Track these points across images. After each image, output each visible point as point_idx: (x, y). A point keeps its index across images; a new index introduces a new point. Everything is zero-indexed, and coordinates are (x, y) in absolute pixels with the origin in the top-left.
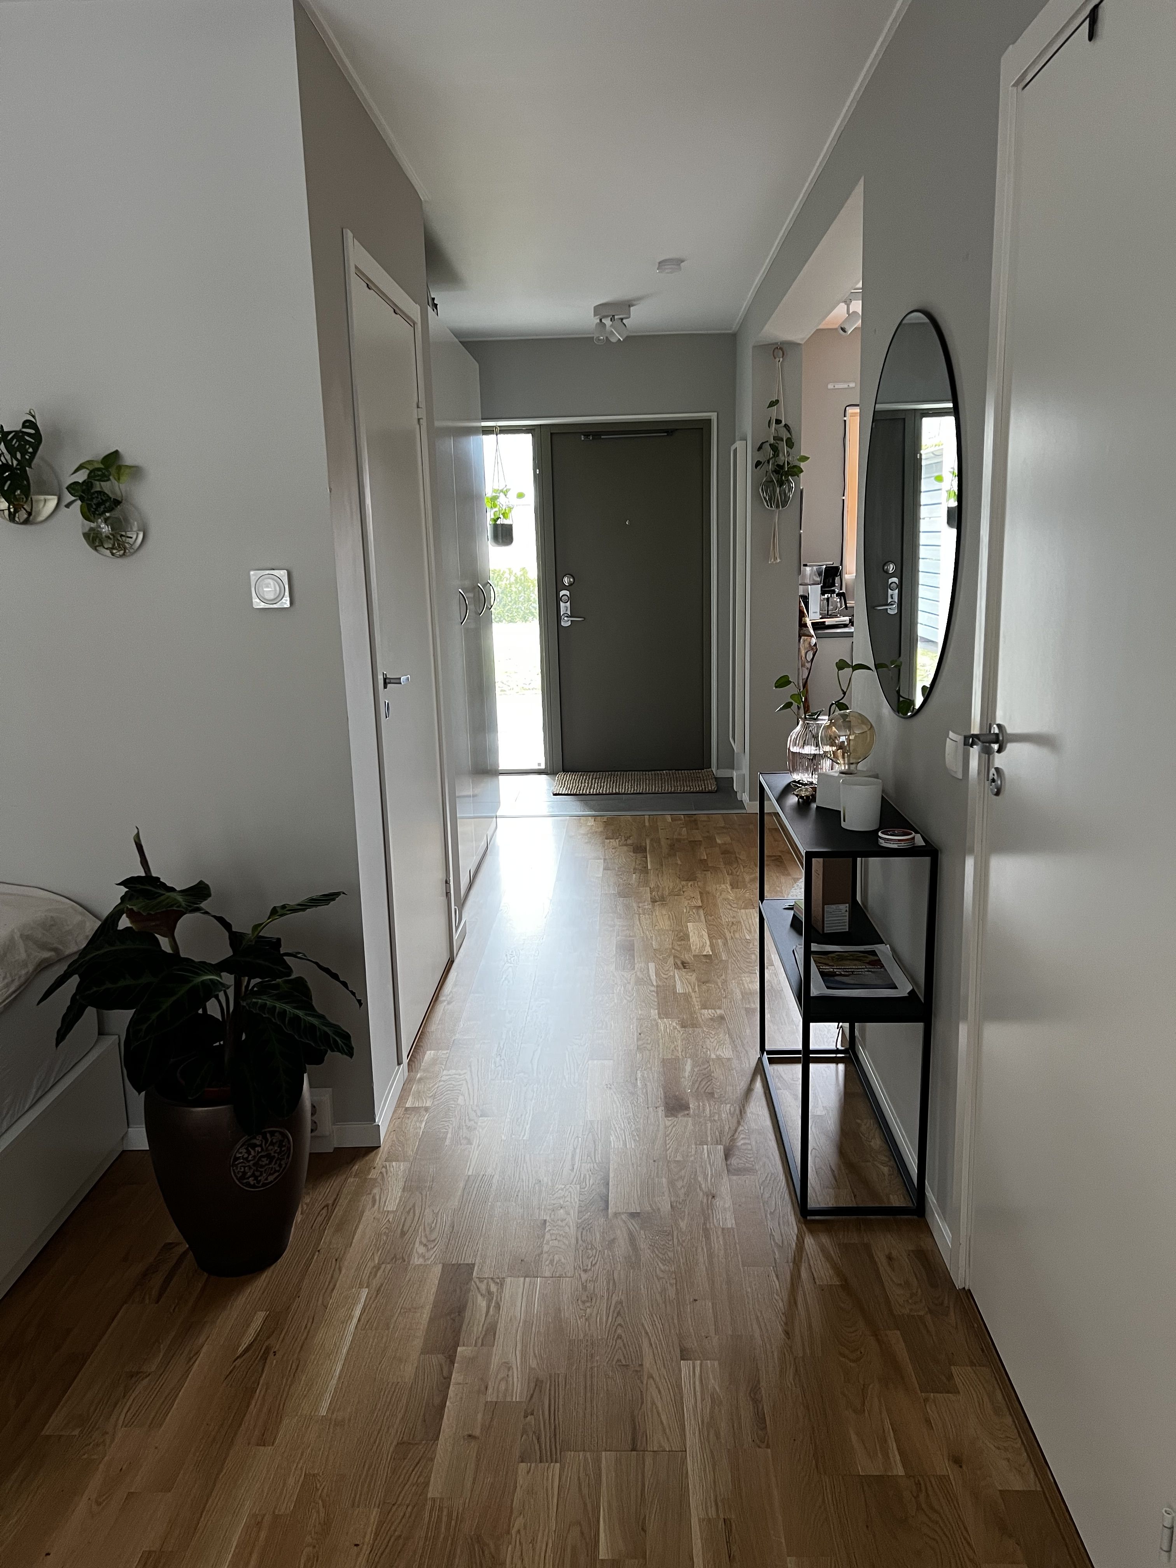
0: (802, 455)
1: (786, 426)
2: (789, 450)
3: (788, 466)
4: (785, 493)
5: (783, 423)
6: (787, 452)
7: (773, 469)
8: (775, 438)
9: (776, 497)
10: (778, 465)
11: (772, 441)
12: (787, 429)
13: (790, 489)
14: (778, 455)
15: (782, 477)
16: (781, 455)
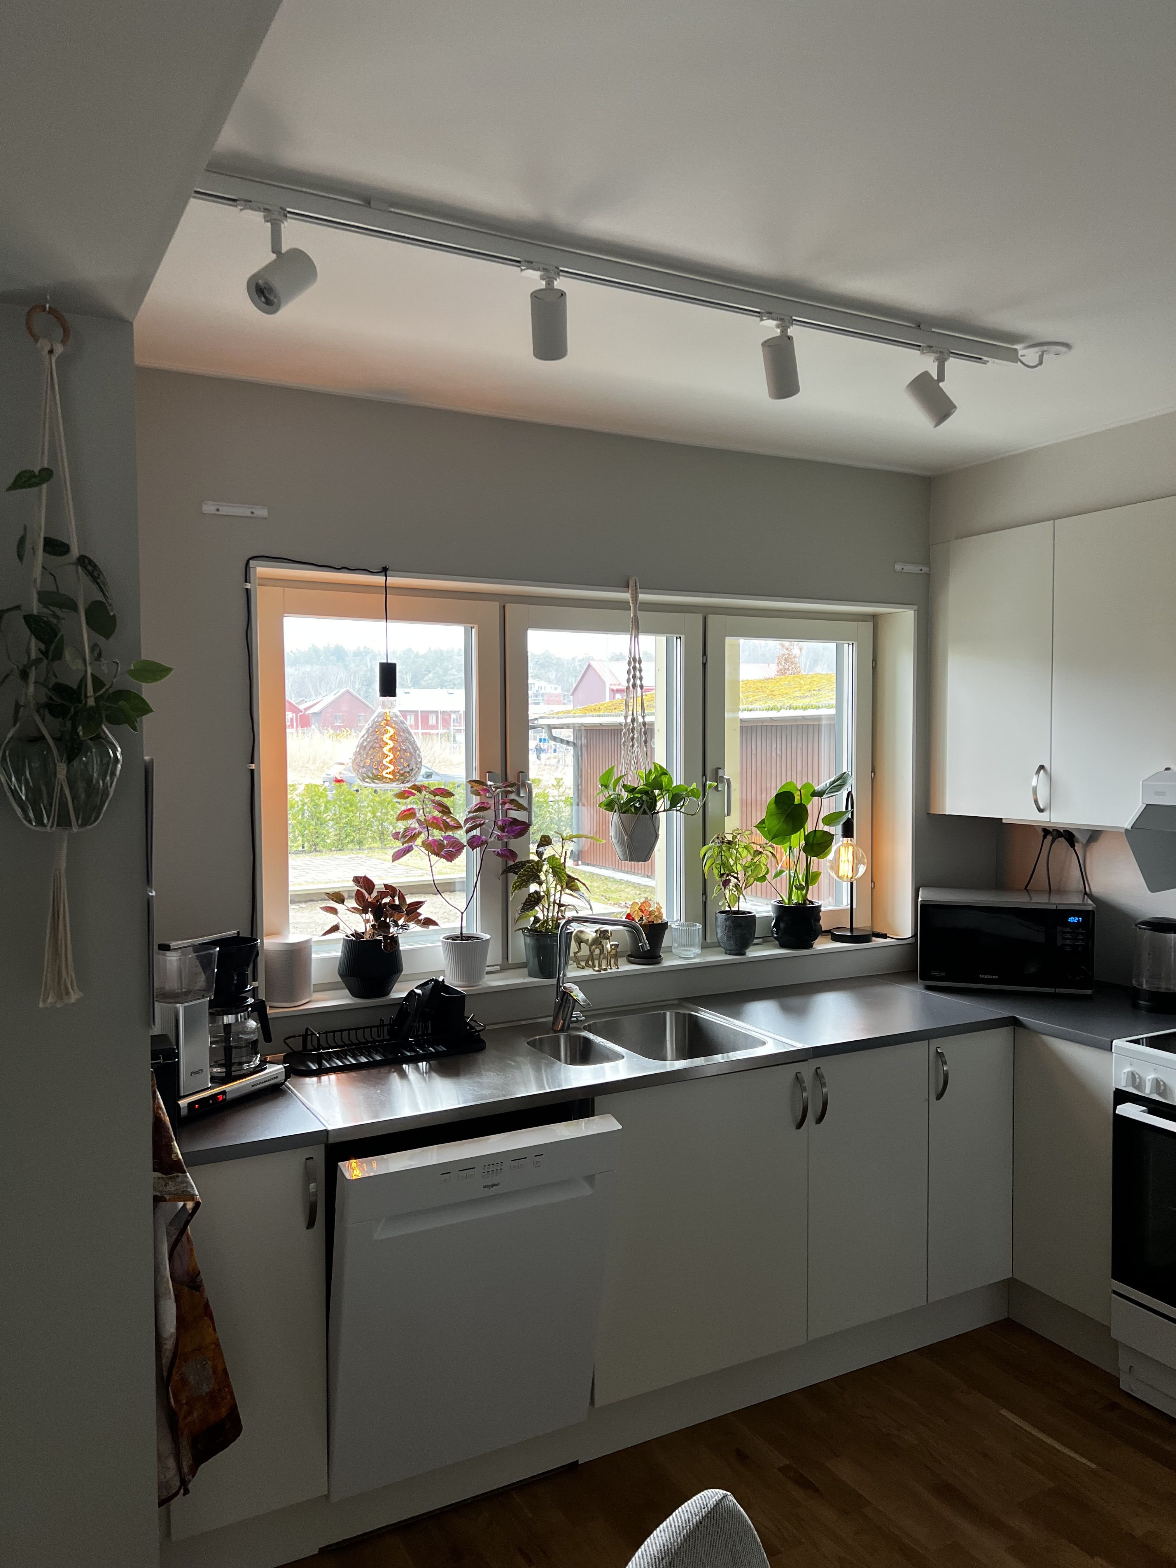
0: (143, 657)
1: (84, 562)
2: (100, 640)
3: (95, 690)
4: (89, 781)
5: (75, 552)
6: (93, 648)
7: (43, 700)
8: (45, 598)
9: (57, 790)
10: (60, 689)
11: (35, 608)
12: (91, 574)
13: (108, 764)
14: (58, 655)
15: (74, 728)
16: (68, 655)
